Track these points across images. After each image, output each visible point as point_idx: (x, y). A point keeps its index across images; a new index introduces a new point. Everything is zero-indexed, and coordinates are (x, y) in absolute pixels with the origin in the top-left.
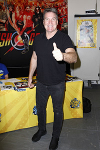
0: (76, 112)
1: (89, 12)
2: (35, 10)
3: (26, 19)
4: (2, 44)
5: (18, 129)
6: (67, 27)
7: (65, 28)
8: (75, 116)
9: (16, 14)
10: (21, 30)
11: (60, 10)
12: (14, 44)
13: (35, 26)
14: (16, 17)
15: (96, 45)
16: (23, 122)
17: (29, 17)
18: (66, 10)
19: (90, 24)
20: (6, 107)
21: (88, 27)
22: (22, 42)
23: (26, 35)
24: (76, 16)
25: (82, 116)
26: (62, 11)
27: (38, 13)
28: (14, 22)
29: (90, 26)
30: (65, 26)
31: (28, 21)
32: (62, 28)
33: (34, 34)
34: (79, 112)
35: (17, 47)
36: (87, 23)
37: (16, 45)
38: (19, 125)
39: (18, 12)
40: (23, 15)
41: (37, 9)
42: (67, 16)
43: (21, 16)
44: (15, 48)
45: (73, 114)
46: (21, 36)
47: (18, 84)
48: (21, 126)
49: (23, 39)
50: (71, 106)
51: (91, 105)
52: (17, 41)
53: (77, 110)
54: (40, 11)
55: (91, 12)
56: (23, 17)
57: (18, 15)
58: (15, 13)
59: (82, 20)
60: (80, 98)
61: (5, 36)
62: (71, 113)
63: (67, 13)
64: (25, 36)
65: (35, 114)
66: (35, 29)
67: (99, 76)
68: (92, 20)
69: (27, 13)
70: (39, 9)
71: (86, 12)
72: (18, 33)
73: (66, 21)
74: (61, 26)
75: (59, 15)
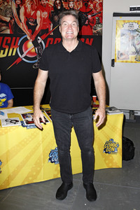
0: (113, 159)
1: (134, 9)
2: (55, 3)
3: (41, 17)
4: (4, 54)
5: (26, 183)
6: (102, 30)
7: (98, 32)
8: (111, 166)
9: (26, 9)
10: (32, 34)
11: (92, 5)
12: (22, 53)
13: (53, 28)
14: (25, 14)
16: (35, 173)
17: (45, 14)
18: (101, 5)
19: (136, 27)
20: (8, 151)
21: (133, 31)
22: (34, 50)
23: (40, 40)
24: (115, 15)
25: (120, 165)
26: (95, 6)
27: (59, 8)
28: (23, 21)
29: (136, 30)
30: (99, 29)
31: (43, 20)
32: (94, 31)
33: (52, 39)
34: (116, 160)
35: (26, 57)
36: (131, 26)
37: (24, 55)
38: (27, 177)
39: (29, 6)
40: (36, 10)
41: (58, 2)
42: (102, 13)
43: (33, 13)
44: (24, 59)
45: (107, 162)
46: (33, 42)
47: (27, 117)
48: (30, 178)
49: (35, 47)
50: (105, 149)
51: (134, 149)
52: (26, 49)
53: (114, 156)
54: (62, 6)
56: (35, 13)
57: (29, 10)
58: (25, 7)
59: (124, 21)
60: (118, 139)
61: (9, 42)
62: (105, 160)
63: (102, 9)
64: (39, 42)
65: (52, 162)
66: (54, 32)
68: (139, 21)
69: (43, 8)
70: (61, 3)
71: (131, 9)
72: (29, 38)
73: (100, 22)
74: (92, 29)
75: (91, 12)
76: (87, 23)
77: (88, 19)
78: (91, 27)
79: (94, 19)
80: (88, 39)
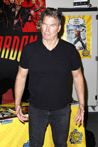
1: (79, 4)
15: (91, 53)
19: (81, 22)
21: (78, 26)
26: (37, 1)
29: (82, 25)
32: (38, 28)
36: (77, 21)
50: (70, 140)
55: (83, 3)
59: (69, 16)
60: (81, 129)
67: (96, 99)
68: (84, 16)
71: (75, 4)
74: (35, 25)
75: (33, 7)
76: (30, 19)
77: (30, 15)
78: (35, 23)
79: (37, 15)
80: (32, 37)
